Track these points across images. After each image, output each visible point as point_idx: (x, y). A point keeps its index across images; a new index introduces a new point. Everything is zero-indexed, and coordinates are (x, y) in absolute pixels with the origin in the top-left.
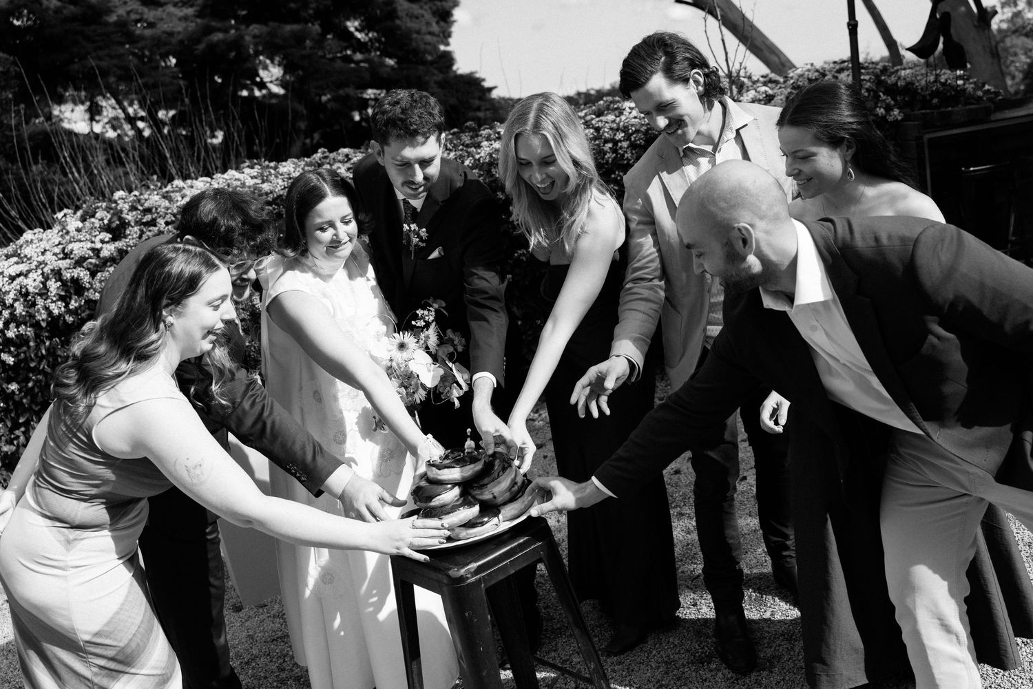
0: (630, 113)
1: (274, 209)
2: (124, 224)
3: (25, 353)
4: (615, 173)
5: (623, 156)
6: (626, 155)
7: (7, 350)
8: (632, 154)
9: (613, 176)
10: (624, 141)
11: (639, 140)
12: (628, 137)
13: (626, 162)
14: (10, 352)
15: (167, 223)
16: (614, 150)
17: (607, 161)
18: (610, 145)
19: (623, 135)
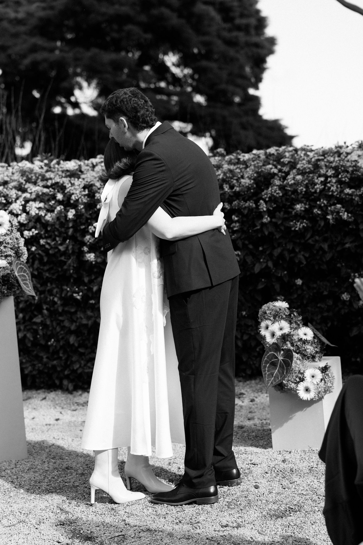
0: (346, 157)
1: (50, 191)
4: (320, 201)
5: (330, 188)
6: (332, 188)
8: (337, 187)
9: (318, 203)
10: (334, 177)
11: (345, 177)
12: (336, 175)
13: (330, 193)
16: (324, 183)
17: (316, 191)
18: (322, 179)
19: (333, 172)
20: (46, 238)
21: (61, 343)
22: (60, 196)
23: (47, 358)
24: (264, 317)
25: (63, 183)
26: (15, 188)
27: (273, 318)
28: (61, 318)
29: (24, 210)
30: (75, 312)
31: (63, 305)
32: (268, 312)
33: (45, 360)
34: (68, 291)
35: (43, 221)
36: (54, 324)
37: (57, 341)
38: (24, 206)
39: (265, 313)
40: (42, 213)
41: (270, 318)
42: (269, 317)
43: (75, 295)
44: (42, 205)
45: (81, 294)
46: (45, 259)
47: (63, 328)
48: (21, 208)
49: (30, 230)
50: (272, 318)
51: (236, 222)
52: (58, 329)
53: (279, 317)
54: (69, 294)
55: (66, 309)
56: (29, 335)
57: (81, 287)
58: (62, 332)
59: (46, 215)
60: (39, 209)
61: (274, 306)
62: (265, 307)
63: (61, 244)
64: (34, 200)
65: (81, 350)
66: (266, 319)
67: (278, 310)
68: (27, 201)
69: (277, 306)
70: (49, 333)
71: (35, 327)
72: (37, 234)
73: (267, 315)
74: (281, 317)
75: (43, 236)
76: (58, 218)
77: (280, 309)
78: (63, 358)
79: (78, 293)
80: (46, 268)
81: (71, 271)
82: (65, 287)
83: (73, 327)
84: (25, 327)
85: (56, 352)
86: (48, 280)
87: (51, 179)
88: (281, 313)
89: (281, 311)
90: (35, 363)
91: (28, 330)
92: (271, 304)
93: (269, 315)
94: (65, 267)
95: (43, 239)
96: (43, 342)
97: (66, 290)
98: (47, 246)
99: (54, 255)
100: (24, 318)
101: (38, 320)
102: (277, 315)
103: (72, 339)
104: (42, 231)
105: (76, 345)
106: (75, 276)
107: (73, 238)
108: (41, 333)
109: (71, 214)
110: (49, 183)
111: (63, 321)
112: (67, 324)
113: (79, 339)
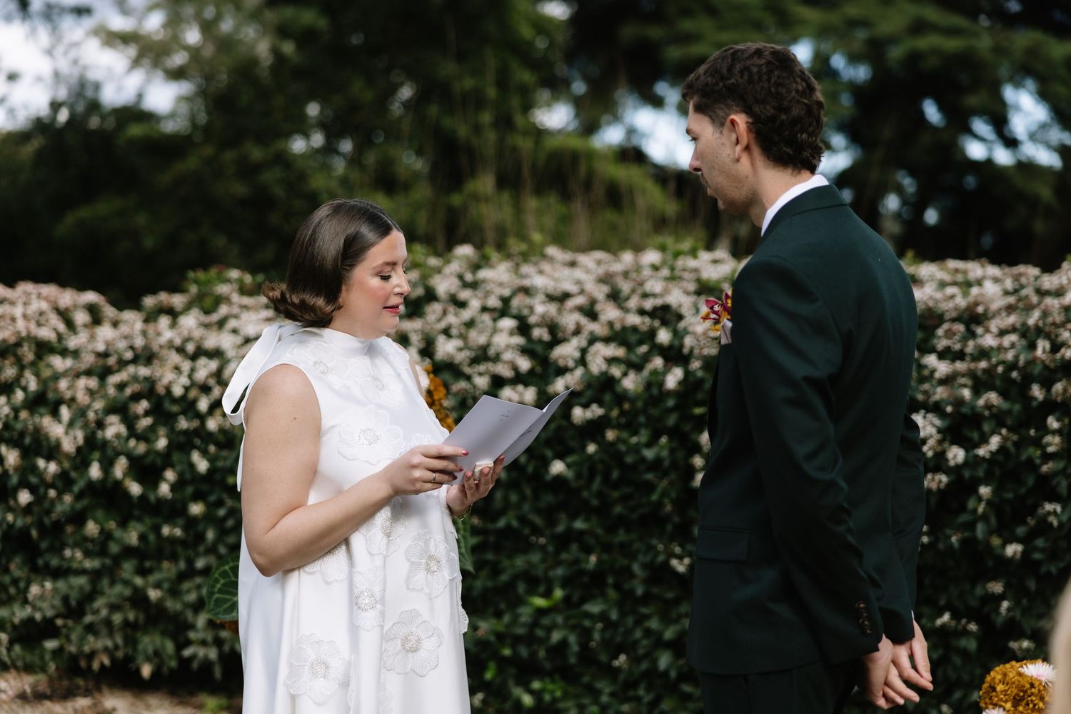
2: (431, 296)
3: (225, 459)
7: (203, 446)
14: (204, 453)
15: (484, 309)
20: (618, 427)
21: (644, 666)
22: (664, 336)
23: (612, 695)
24: (991, 699)
25: (680, 306)
26: (580, 309)
27: (1013, 706)
28: (644, 610)
29: (582, 361)
30: (677, 601)
31: (648, 581)
32: (1000, 688)
33: (605, 699)
34: (657, 553)
35: (618, 389)
36: (630, 621)
37: (635, 660)
38: (584, 351)
39: (994, 689)
40: (616, 371)
41: (1003, 704)
42: (1001, 700)
43: (674, 562)
44: (620, 352)
45: (687, 561)
46: (615, 474)
47: (648, 633)
48: (577, 355)
49: (586, 406)
50: (1008, 705)
51: (1054, 432)
52: (638, 634)
53: (1028, 704)
54: (661, 558)
55: (655, 590)
56: (572, 639)
57: (689, 547)
58: (645, 642)
59: (625, 374)
60: (611, 361)
61: (1020, 674)
62: (996, 674)
63: (649, 445)
64: (607, 340)
65: (687, 688)
66: (995, 705)
67: (1028, 686)
68: (593, 340)
69: (1026, 676)
70: (618, 639)
71: (587, 623)
72: (600, 417)
73: (997, 696)
74: (1031, 706)
75: (614, 422)
76: (649, 385)
77: (1032, 686)
78: (647, 699)
79: (680, 558)
80: (615, 494)
81: (668, 508)
82: (654, 542)
83: (669, 634)
84: (567, 618)
85: (631, 684)
86: (622, 522)
87: (654, 295)
88: (1032, 694)
89: (1033, 690)
90: (586, 701)
91: (573, 628)
92: (1012, 668)
93: (1002, 696)
94: (654, 497)
95: (613, 427)
96: (603, 658)
97: (655, 547)
98: (622, 448)
99: (634, 467)
100: (567, 599)
101: (594, 608)
102: (1022, 699)
103: (664, 661)
104: (611, 409)
105: (673, 674)
106: (676, 519)
107: (674, 433)
108: (597, 636)
109: (673, 379)
110: (649, 304)
111: (648, 617)
112: (654, 624)
113: (681, 662)
